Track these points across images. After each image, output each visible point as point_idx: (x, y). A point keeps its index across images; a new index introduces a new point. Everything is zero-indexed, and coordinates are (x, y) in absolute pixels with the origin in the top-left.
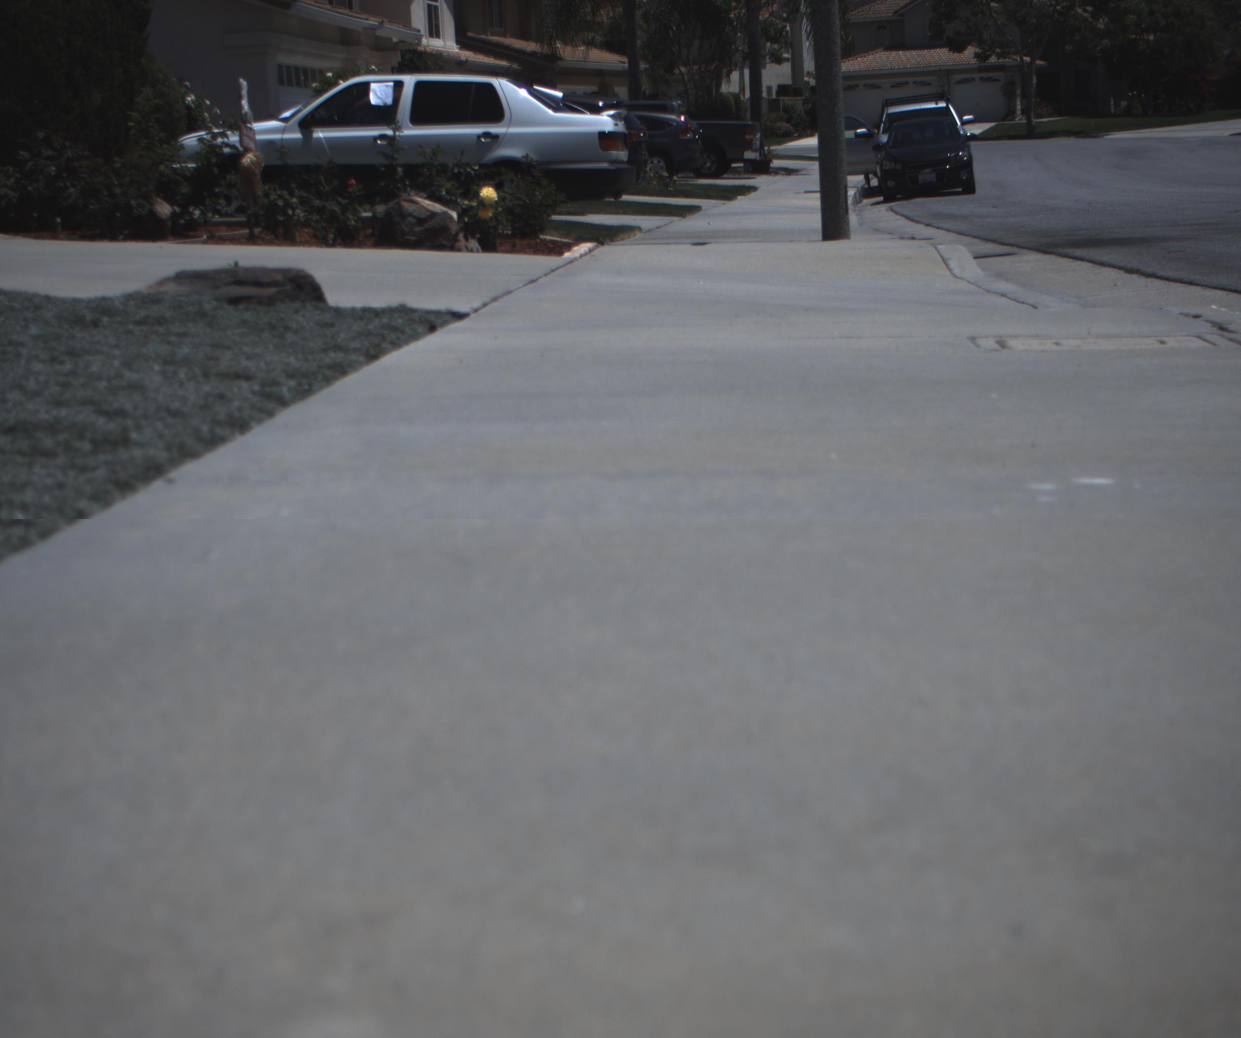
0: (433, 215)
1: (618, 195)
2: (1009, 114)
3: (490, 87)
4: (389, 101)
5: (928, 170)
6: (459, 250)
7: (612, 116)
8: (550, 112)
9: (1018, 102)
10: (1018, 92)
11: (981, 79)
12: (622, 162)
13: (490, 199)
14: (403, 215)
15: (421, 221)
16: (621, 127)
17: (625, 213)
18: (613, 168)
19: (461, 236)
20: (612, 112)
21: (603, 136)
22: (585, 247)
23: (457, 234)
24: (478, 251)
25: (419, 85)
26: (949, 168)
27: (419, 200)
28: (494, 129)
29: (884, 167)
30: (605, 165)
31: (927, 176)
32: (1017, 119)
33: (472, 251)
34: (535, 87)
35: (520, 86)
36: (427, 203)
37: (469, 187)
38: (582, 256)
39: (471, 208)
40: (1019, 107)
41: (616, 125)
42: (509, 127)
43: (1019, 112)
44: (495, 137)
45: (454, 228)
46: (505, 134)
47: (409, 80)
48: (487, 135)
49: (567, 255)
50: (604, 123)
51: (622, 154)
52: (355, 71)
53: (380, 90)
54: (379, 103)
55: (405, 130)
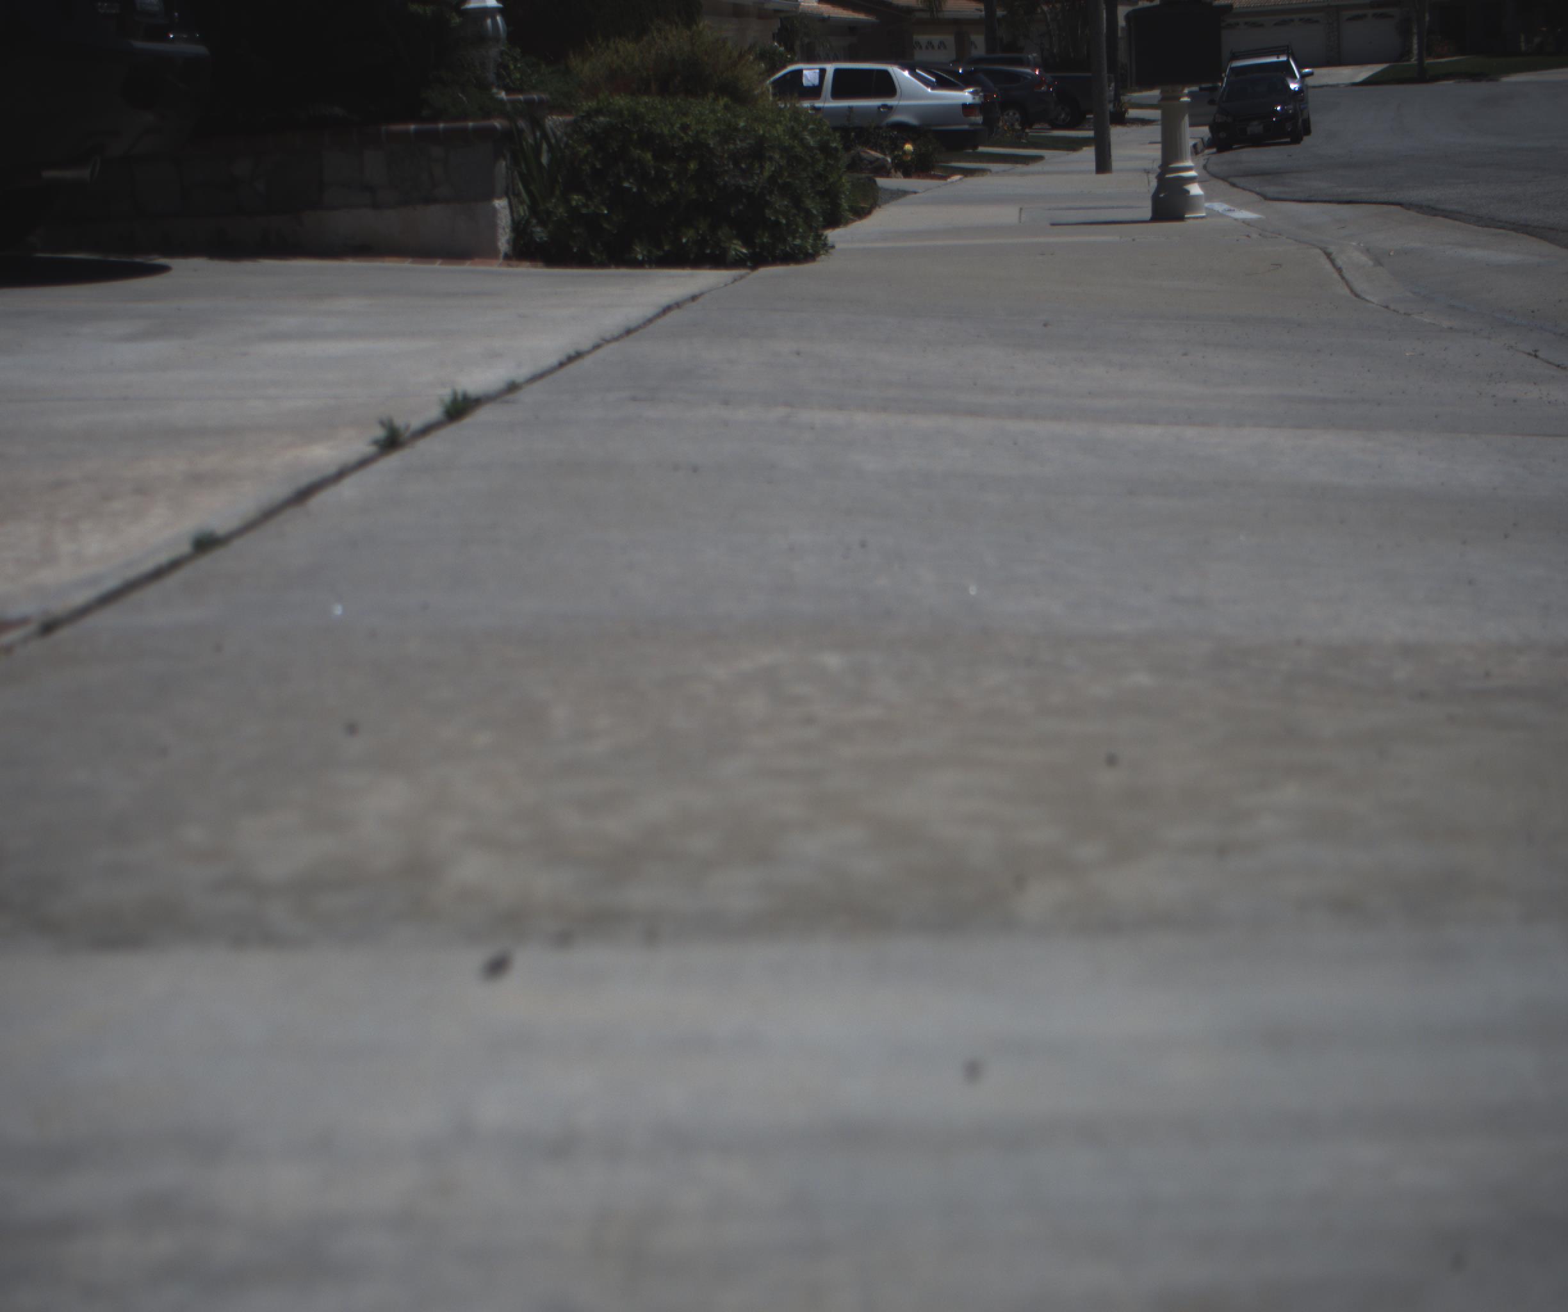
0: (878, 159)
1: (976, 147)
2: (1405, 53)
3: (886, 74)
4: (816, 82)
5: (1255, 123)
6: (891, 178)
7: (971, 93)
8: (929, 90)
9: (1415, 41)
10: (1415, 30)
11: (1374, 15)
12: (978, 124)
13: (909, 151)
14: (861, 159)
15: (871, 163)
16: (978, 100)
17: (981, 161)
18: (972, 128)
19: (893, 171)
20: (971, 90)
21: (965, 107)
22: (957, 177)
23: (890, 170)
24: (901, 177)
25: (837, 72)
26: (1276, 120)
27: (869, 151)
28: (890, 102)
29: (1215, 120)
30: (966, 127)
31: (1255, 128)
32: (1413, 60)
33: (898, 178)
34: (918, 71)
35: (904, 70)
36: (873, 153)
37: (896, 145)
38: (956, 181)
39: (899, 155)
40: (1415, 46)
41: (974, 98)
42: (900, 100)
43: (1415, 51)
44: (890, 108)
45: (889, 166)
46: (897, 106)
47: (830, 68)
48: (884, 106)
49: (948, 180)
50: (966, 97)
51: (979, 119)
52: (792, 62)
53: (810, 75)
54: (810, 84)
55: (827, 103)
